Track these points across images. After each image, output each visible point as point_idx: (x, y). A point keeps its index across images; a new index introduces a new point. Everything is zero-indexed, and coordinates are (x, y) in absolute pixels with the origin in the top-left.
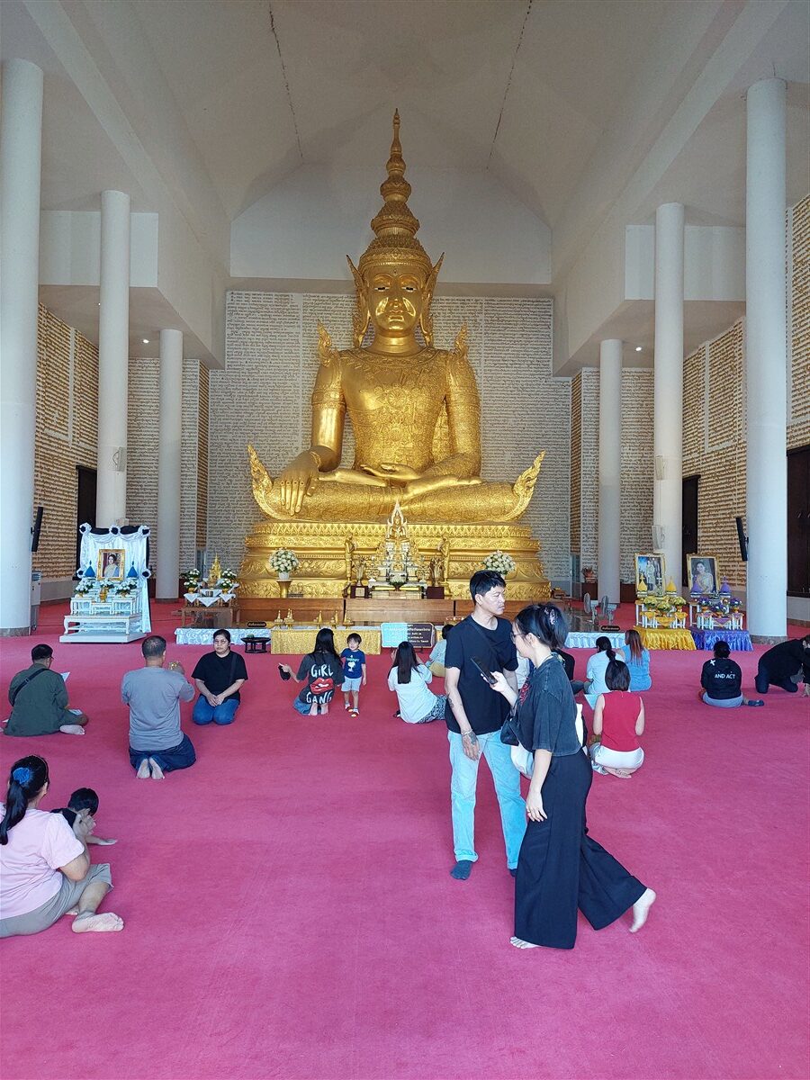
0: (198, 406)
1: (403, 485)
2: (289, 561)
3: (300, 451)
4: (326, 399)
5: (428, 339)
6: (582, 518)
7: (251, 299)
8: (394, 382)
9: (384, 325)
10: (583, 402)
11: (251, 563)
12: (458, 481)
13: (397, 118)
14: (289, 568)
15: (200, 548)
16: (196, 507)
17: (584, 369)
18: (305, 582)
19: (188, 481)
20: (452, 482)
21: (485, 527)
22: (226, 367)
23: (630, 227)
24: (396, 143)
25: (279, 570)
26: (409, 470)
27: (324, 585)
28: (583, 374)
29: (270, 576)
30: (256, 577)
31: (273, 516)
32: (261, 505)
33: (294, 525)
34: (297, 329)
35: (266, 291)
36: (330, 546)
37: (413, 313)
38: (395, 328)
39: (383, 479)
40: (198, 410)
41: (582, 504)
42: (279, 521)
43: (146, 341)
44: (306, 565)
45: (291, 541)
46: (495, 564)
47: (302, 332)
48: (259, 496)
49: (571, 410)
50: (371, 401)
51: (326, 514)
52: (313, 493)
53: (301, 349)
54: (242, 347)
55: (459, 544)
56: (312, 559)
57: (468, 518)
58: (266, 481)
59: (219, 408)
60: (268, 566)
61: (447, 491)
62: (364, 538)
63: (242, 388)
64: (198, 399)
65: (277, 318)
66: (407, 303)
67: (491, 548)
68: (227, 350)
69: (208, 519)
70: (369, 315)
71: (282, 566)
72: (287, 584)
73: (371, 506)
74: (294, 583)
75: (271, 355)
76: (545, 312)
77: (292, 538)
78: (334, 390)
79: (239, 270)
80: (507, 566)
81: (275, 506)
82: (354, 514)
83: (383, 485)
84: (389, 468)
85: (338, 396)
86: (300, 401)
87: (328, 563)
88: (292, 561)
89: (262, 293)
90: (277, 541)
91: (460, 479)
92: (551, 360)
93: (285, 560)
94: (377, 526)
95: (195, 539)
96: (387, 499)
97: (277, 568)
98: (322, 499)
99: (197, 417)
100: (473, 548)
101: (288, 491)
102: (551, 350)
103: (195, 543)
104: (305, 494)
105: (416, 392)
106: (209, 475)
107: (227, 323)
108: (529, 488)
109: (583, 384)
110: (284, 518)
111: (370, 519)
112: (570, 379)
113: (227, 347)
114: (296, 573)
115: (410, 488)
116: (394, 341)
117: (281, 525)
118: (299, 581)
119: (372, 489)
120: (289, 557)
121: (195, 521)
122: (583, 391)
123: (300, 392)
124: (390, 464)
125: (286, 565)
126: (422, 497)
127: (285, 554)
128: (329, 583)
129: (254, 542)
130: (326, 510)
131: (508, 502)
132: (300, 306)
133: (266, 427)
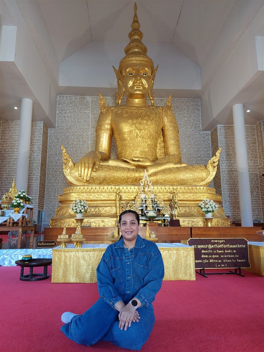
0: (41, 142)
1: (144, 167)
2: (82, 207)
3: (90, 150)
4: (103, 128)
5: (153, 102)
6: (222, 192)
7: (68, 99)
8: (138, 117)
9: (132, 91)
10: (219, 140)
11: (60, 210)
12: (175, 165)
13: (135, 5)
14: (83, 211)
15: (40, 209)
16: (39, 189)
17: (218, 125)
18: (92, 220)
19: (35, 177)
20: (171, 166)
21: (193, 187)
22: (56, 127)
23: (256, 37)
24: (136, 16)
25: (76, 212)
26: (147, 160)
27: (103, 221)
28: (218, 127)
29: (72, 216)
30: (63, 217)
31: (74, 183)
32: (67, 177)
33: (86, 187)
34: (88, 111)
35: (75, 95)
36: (106, 199)
37: (146, 86)
38: (138, 92)
39: (134, 165)
40: (41, 144)
41: (222, 186)
42: (78, 186)
43: (16, 108)
44: (93, 210)
45: (84, 196)
46: (207, 206)
47: (91, 112)
48: (67, 172)
49: (211, 145)
50: (126, 128)
51: (104, 182)
52: (97, 170)
53: (90, 119)
54: (64, 119)
55: (180, 197)
56: (96, 207)
57: (182, 183)
58: (71, 164)
59: (52, 145)
60: (70, 211)
61: (170, 170)
62: (126, 194)
63: (63, 136)
64: (42, 139)
65: (80, 106)
66: (144, 81)
67: (198, 199)
68: (57, 120)
69: (45, 196)
70: (124, 90)
71: (78, 209)
72: (81, 220)
73: (128, 178)
74: (85, 220)
75: (77, 122)
76: (197, 104)
77: (85, 194)
78: (108, 124)
79: (63, 82)
80: (214, 207)
81: (75, 178)
82: (119, 182)
83: (134, 168)
84: (137, 159)
85: (109, 127)
86: (90, 142)
87: (105, 208)
88: (84, 207)
89: (73, 96)
90: (76, 196)
91: (175, 164)
92: (201, 124)
93: (80, 206)
94: (133, 187)
95: (37, 205)
96: (137, 175)
97: (75, 211)
98: (101, 174)
99: (41, 147)
100: (188, 199)
101: (83, 169)
102: (201, 120)
103: (37, 207)
104: (92, 170)
105: (149, 123)
106: (46, 175)
107: (57, 108)
108: (214, 167)
109: (218, 132)
110: (80, 184)
111: (128, 185)
112: (210, 132)
113: (57, 118)
114: (86, 214)
115: (149, 169)
116: (137, 101)
117: (78, 187)
118: (88, 220)
119: (129, 169)
120: (82, 204)
121: (38, 196)
122: (218, 135)
123: (90, 138)
124: (137, 157)
125: (81, 209)
126: (155, 174)
127: (80, 202)
128: (106, 220)
129: (63, 198)
130: (104, 180)
131: (204, 174)
132: (90, 102)
133: (74, 154)
